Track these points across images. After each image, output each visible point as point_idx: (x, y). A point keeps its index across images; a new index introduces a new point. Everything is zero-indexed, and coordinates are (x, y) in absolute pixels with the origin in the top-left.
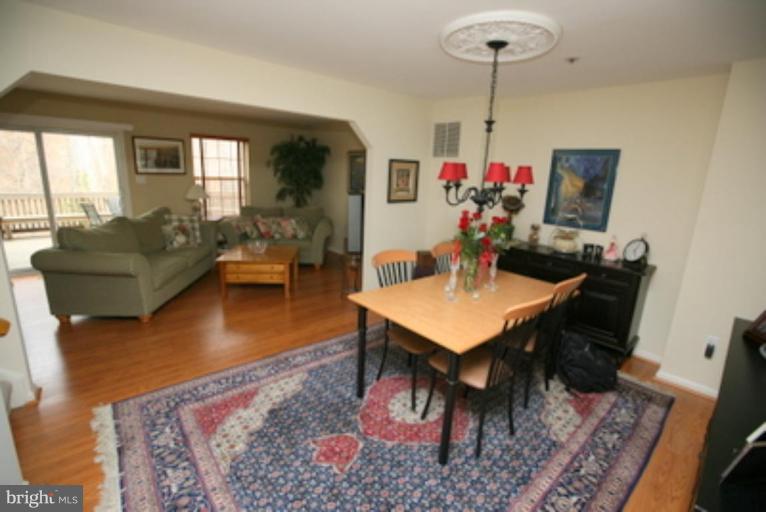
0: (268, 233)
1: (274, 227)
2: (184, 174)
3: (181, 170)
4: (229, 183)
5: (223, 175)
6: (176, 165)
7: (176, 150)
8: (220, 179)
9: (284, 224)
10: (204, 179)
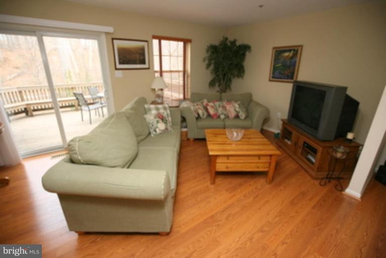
0: (215, 115)
1: (220, 110)
2: (148, 69)
3: (146, 66)
4: (176, 75)
5: (172, 69)
6: (143, 62)
7: (143, 49)
8: (171, 71)
9: (228, 107)
10: (161, 72)
